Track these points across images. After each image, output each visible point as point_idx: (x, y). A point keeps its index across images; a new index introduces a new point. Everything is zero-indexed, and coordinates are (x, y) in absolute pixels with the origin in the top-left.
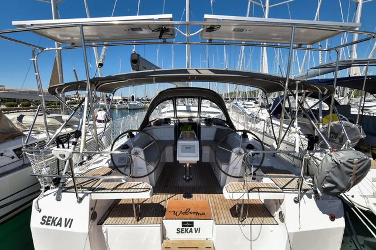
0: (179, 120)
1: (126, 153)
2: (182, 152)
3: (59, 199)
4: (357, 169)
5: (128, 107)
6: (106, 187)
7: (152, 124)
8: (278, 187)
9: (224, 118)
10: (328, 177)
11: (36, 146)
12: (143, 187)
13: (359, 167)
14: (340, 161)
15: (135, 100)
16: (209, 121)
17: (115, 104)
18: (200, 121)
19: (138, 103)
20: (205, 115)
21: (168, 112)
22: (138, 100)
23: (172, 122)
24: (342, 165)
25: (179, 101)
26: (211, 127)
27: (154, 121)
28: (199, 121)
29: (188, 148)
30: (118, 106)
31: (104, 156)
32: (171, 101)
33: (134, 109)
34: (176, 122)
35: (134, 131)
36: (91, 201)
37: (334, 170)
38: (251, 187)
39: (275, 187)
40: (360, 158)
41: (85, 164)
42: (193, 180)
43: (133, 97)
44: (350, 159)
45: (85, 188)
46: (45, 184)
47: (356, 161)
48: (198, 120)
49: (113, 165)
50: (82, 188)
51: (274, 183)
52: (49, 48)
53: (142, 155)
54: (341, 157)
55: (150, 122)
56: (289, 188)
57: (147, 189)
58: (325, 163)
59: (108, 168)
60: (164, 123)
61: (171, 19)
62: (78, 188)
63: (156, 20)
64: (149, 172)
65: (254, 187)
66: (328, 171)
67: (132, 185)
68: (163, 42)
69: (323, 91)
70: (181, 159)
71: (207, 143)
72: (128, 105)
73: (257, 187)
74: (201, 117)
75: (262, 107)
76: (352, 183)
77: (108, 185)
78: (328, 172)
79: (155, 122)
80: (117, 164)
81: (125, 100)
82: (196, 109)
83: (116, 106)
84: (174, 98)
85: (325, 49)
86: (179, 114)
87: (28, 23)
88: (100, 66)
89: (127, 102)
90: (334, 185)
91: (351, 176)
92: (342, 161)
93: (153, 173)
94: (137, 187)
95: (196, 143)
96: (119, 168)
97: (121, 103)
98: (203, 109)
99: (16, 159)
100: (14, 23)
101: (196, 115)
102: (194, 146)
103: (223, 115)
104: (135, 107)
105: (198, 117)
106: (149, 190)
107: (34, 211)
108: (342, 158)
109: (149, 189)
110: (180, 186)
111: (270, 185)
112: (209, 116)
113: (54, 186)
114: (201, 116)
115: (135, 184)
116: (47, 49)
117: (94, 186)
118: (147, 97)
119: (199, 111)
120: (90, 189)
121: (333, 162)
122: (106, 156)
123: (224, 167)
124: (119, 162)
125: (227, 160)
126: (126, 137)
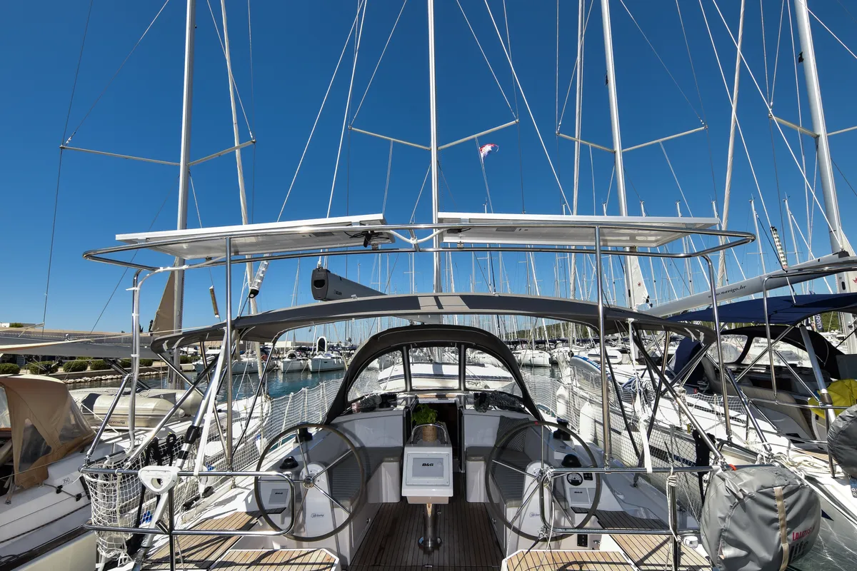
0: (416, 398)
1: (287, 475)
2: (415, 475)
4: (787, 512)
5: (311, 367)
6: (237, 561)
7: (354, 407)
8: (630, 561)
9: (518, 393)
10: (726, 530)
11: (106, 462)
12: (319, 561)
13: (791, 507)
14: (741, 490)
15: (326, 350)
16: (483, 400)
17: (279, 358)
18: (466, 398)
19: (334, 355)
20: (476, 384)
21: (393, 378)
22: (332, 348)
23: (399, 401)
24: (748, 501)
25: (417, 354)
26: (488, 413)
27: (359, 401)
28: (462, 398)
29: (428, 465)
30: (286, 364)
31: (239, 487)
32: (399, 353)
33: (323, 372)
34: (411, 401)
35: (313, 425)
37: (734, 513)
38: (566, 561)
39: (623, 561)
40: (786, 483)
41: (197, 505)
42: (441, 548)
43: (322, 343)
44: (763, 487)
45: (191, 562)
46: (109, 552)
47: (778, 490)
48: (459, 397)
49: (256, 508)
50: (184, 562)
51: (622, 552)
52: (165, 267)
53: (323, 481)
54: (745, 481)
55: (350, 404)
56: (656, 563)
57: (328, 564)
58: (714, 496)
59: (247, 516)
60: (381, 406)
61: (382, 222)
62: (178, 562)
63: (356, 223)
64: (338, 525)
65: (572, 560)
66: (722, 516)
67: (295, 555)
68: (373, 250)
71: (477, 452)
72: (310, 361)
73: (579, 560)
74: (467, 390)
76: (785, 546)
77: (242, 555)
78: (723, 519)
79: (361, 403)
80: (267, 505)
81: (304, 350)
82: (454, 370)
83: (280, 364)
84: (404, 348)
85: (682, 255)
86: (416, 383)
87: (141, 236)
88: (252, 295)
89: (307, 355)
90: (743, 553)
91: (777, 529)
92: (747, 492)
93: (347, 528)
94: (306, 560)
95: (446, 452)
96: (270, 516)
97: (292, 356)
98: (470, 370)
100: (119, 237)
101: (454, 384)
102: (440, 461)
103: (515, 384)
104: (326, 367)
105: (460, 389)
106: (331, 567)
108: (745, 485)
109: (332, 565)
110: (409, 564)
111: (611, 555)
112: (486, 387)
113: (128, 557)
114: (468, 386)
115: (302, 553)
116: (161, 269)
117: (212, 558)
118: (350, 340)
119: (462, 376)
120: (201, 564)
121: (728, 495)
122: (245, 488)
123: (510, 513)
124: (271, 501)
126: (294, 439)
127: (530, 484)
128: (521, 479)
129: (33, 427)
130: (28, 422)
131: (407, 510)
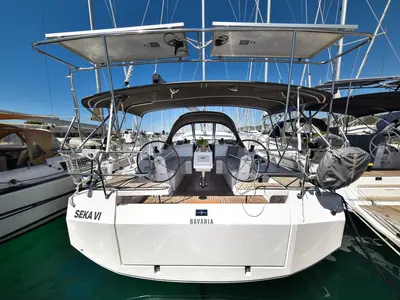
3: (90, 196)
4: (357, 164)
7: (175, 144)
10: (329, 171)
12: (163, 186)
13: (359, 162)
14: (340, 156)
16: (222, 141)
18: (215, 142)
20: (218, 137)
24: (342, 159)
25: (197, 126)
26: (224, 145)
27: (176, 142)
29: (203, 158)
36: (117, 197)
37: (335, 164)
38: (258, 186)
40: (359, 153)
42: (208, 186)
44: (350, 154)
45: (113, 187)
47: (356, 156)
48: (213, 142)
49: (139, 172)
51: (279, 183)
52: (83, 67)
53: (163, 162)
55: (173, 143)
56: (293, 186)
57: (166, 187)
58: (326, 159)
60: (184, 143)
61: (183, 28)
64: (170, 177)
65: (260, 185)
66: (329, 165)
67: (153, 185)
69: (322, 100)
70: (198, 167)
71: (220, 158)
73: (263, 185)
75: (264, 133)
76: (352, 177)
77: (133, 185)
78: (329, 167)
79: (178, 142)
82: (211, 133)
84: (193, 123)
88: (126, 85)
90: (335, 179)
91: (351, 170)
92: (343, 156)
93: (173, 178)
95: (210, 154)
98: (217, 133)
99: (62, 170)
100: (47, 35)
101: (211, 138)
105: (213, 139)
107: (70, 207)
108: (342, 153)
110: (196, 190)
111: (275, 184)
112: (223, 138)
114: (216, 138)
115: (156, 184)
116: (81, 68)
117: (121, 186)
119: (214, 135)
120: (116, 188)
121: (333, 158)
123: (234, 174)
124: (145, 170)
125: (237, 168)
127: (242, 163)
128: (239, 161)
129: (38, 146)
130: (34, 144)
131: (196, 174)
